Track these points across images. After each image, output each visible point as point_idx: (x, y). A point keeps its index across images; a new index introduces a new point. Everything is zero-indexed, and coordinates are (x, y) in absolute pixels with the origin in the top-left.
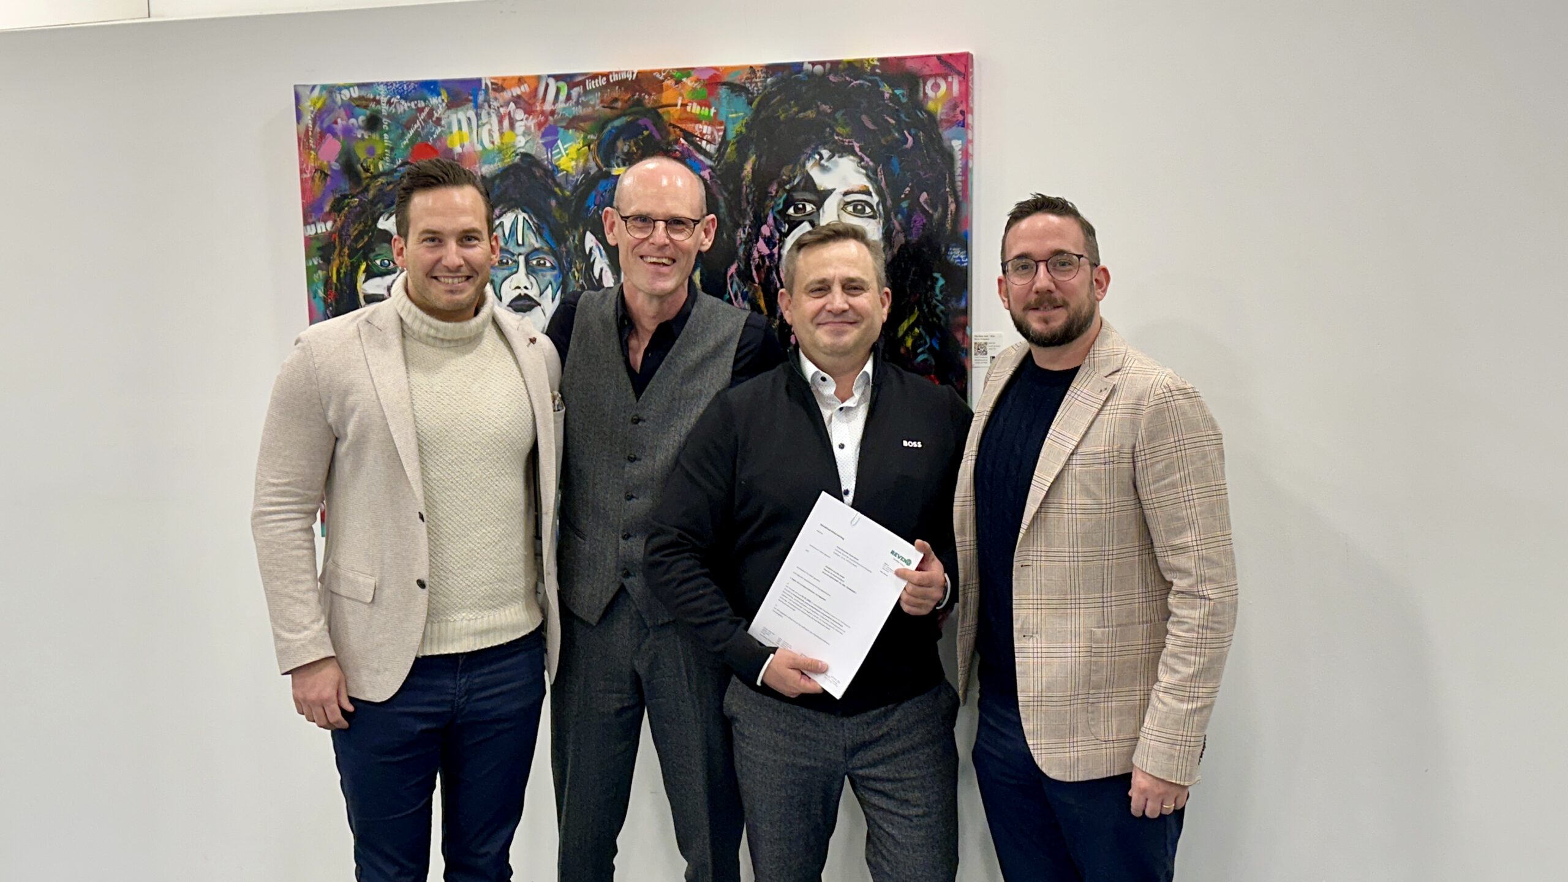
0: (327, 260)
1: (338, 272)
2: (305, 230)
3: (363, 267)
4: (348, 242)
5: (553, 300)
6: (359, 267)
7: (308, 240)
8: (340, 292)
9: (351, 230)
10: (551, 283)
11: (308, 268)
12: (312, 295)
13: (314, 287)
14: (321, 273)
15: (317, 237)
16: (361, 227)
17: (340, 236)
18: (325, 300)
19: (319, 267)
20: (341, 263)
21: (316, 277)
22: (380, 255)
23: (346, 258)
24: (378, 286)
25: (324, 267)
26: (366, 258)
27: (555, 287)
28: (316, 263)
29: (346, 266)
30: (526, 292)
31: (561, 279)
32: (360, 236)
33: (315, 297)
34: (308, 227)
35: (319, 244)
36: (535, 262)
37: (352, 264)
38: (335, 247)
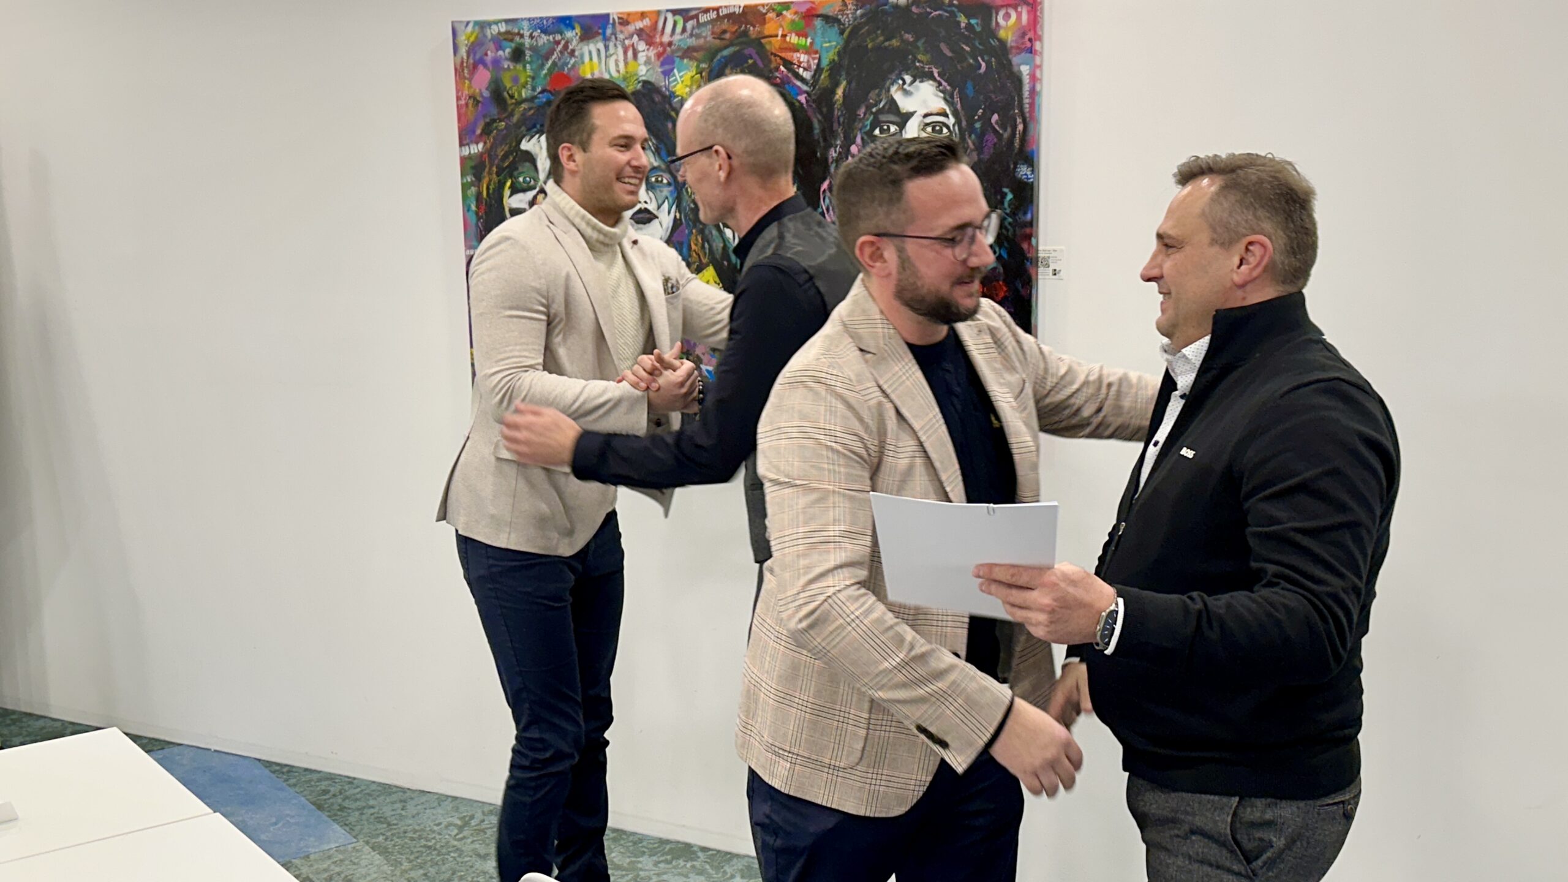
0: (478, 178)
1: (488, 188)
2: (461, 151)
3: (509, 184)
4: (496, 162)
5: (669, 213)
6: (505, 183)
7: (463, 160)
8: (489, 206)
9: (499, 150)
10: (667, 198)
11: (463, 185)
12: (466, 209)
13: (468, 202)
14: (473, 189)
15: (470, 157)
16: (506, 148)
17: (490, 156)
18: (477, 214)
19: (472, 184)
20: (490, 181)
21: (469, 192)
22: (523, 173)
23: (494, 176)
24: (521, 201)
25: (476, 183)
26: (511, 176)
27: (671, 201)
28: (469, 180)
29: (494, 183)
30: (646, 206)
31: (676, 195)
32: (505, 157)
33: (468, 210)
34: (463, 148)
35: (472, 164)
36: (653, 179)
37: (499, 181)
38: (485, 166)
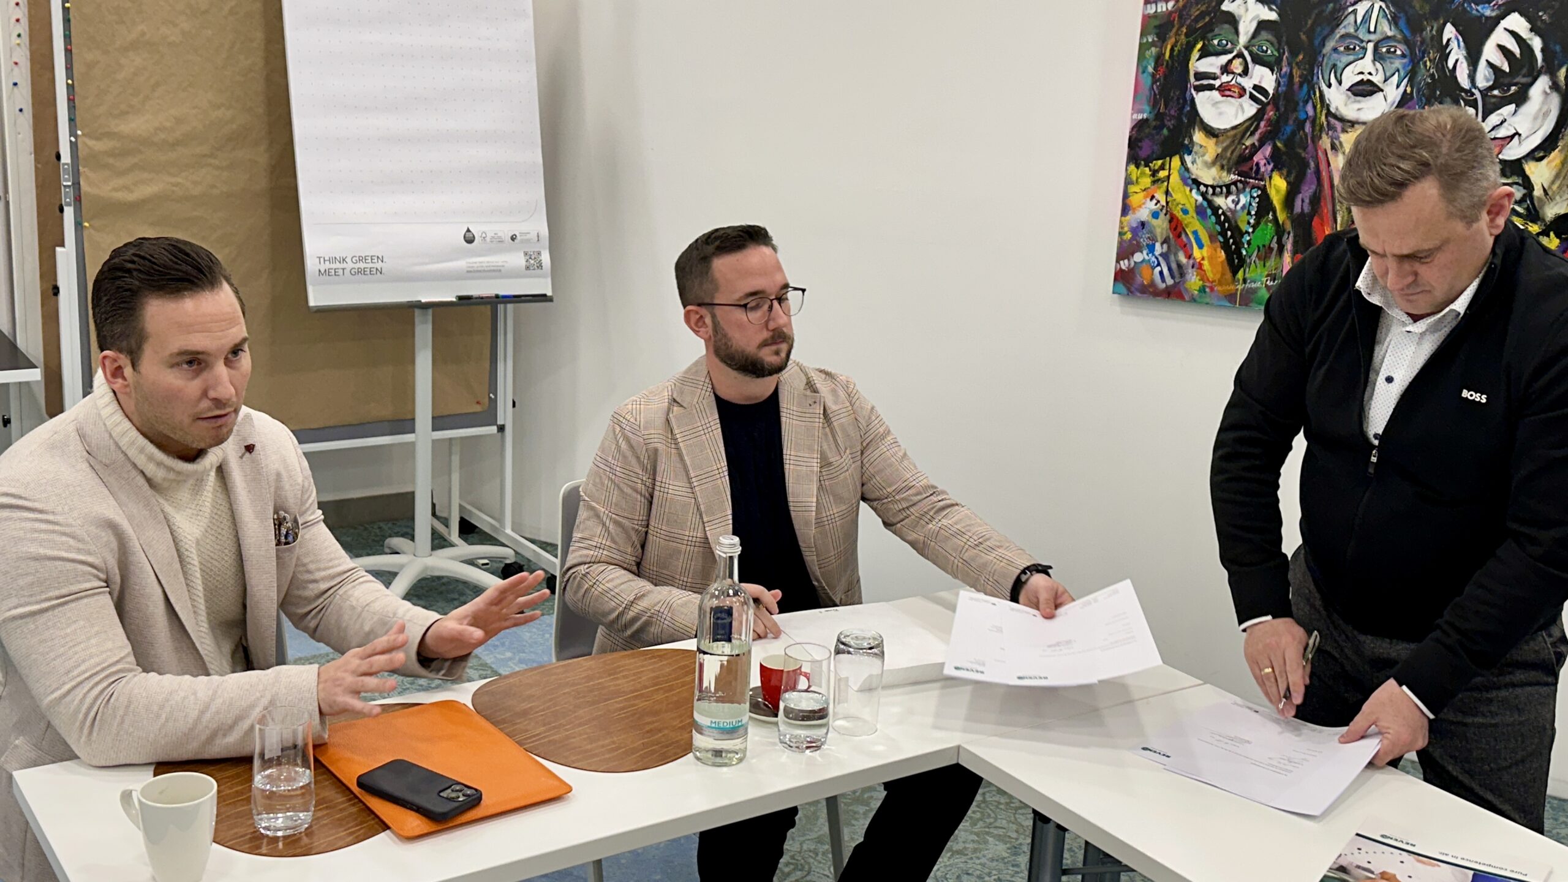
0: (1162, 37)
1: (1172, 50)
2: (1145, 8)
3: (1199, 46)
4: (1188, 22)
5: (1398, 86)
6: (1194, 46)
7: (1146, 19)
8: (1170, 68)
10: (1398, 70)
11: (1141, 45)
12: (1141, 70)
13: (1145, 63)
14: (1154, 50)
15: (1156, 15)
16: (1204, 8)
17: (1180, 17)
18: (1153, 76)
19: (1153, 44)
20: (1177, 42)
21: (1148, 53)
22: (1220, 35)
23: (1183, 37)
24: (1211, 65)
25: (1159, 44)
26: (1203, 38)
27: (1402, 73)
28: (1150, 40)
30: (1370, 77)
33: (1144, 72)
34: (1149, 6)
35: (1157, 23)
36: (1384, 50)
37: (1188, 43)
